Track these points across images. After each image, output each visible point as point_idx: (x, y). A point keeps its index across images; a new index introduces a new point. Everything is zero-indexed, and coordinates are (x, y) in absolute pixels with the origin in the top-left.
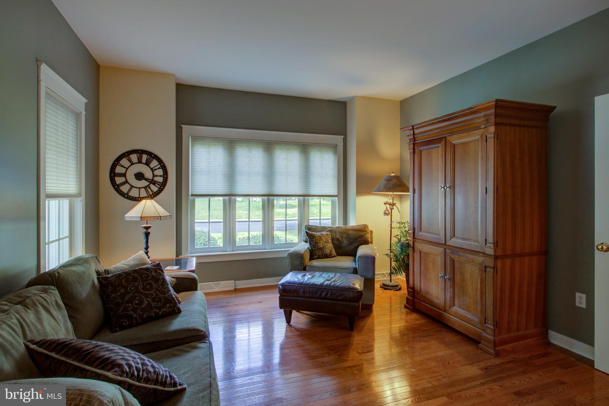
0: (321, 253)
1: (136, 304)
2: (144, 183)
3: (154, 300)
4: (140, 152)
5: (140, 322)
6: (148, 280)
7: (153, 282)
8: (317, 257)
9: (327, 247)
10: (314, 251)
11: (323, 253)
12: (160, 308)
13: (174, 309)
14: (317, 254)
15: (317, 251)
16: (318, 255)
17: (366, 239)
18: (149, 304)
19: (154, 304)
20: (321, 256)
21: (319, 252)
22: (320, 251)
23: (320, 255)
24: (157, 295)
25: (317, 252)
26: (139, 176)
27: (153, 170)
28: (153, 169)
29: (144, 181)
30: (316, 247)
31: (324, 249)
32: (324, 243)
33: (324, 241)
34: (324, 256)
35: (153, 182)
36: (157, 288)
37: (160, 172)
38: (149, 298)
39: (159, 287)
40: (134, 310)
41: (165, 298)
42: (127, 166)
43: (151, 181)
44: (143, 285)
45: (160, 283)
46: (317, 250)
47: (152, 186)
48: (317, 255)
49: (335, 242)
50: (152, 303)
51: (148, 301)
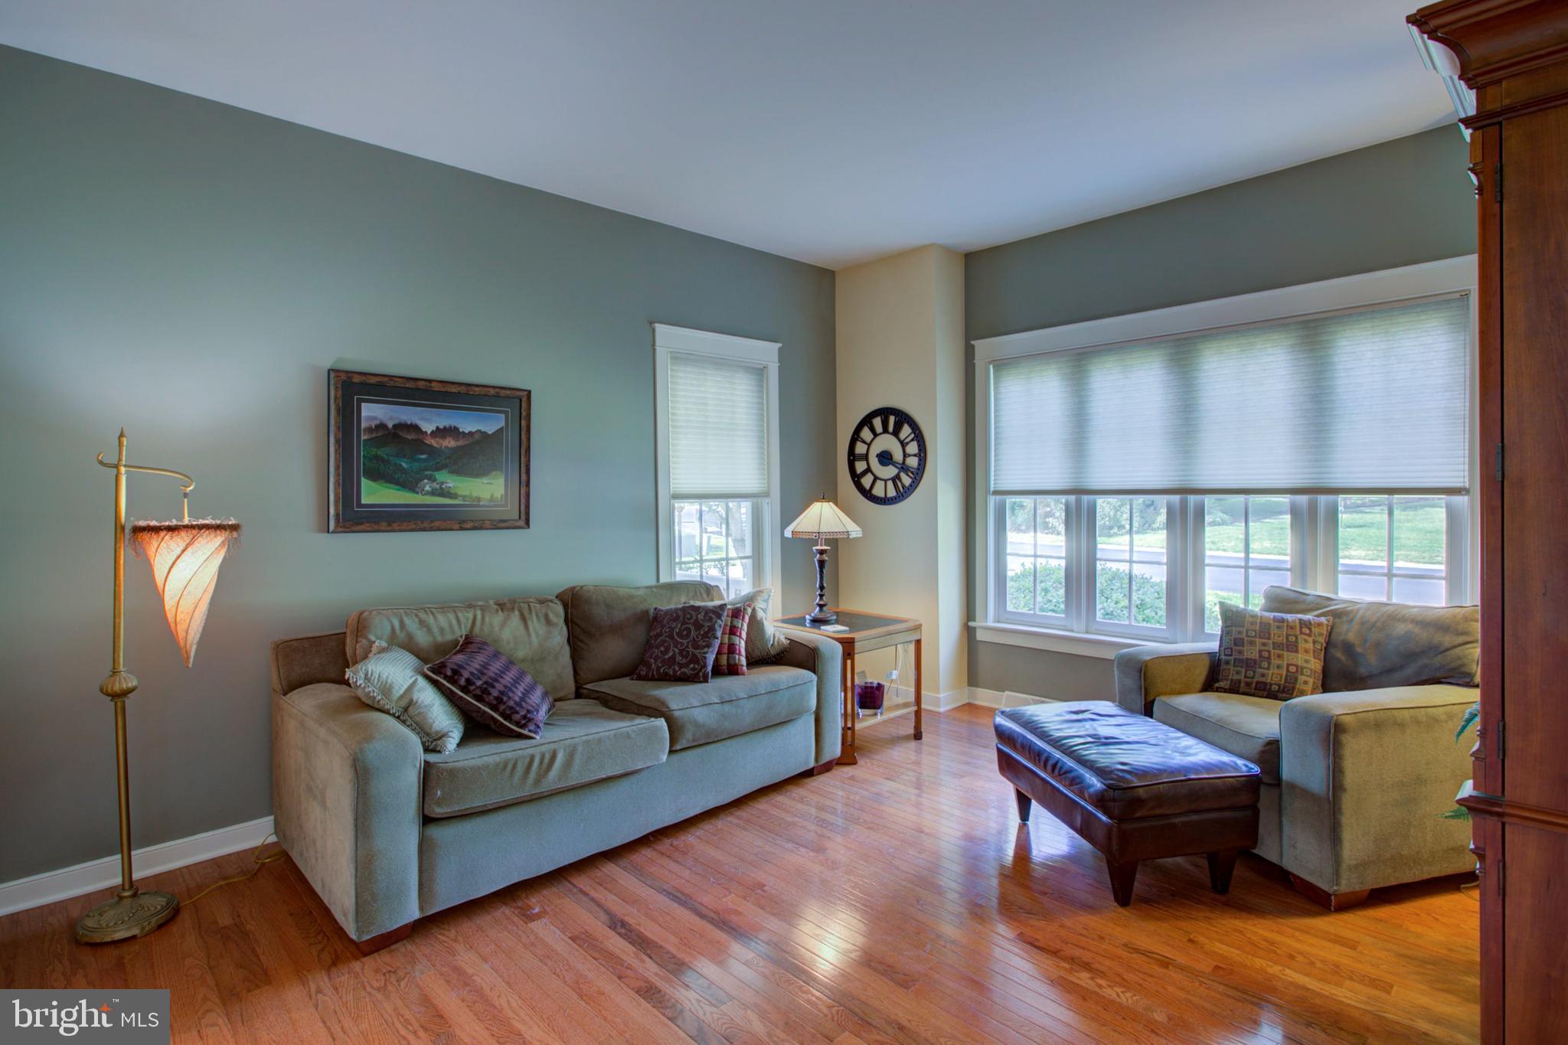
0: (1245, 677)
1: (661, 652)
2: (890, 471)
3: (681, 652)
4: (884, 413)
5: (656, 677)
6: (688, 624)
7: (692, 628)
8: (1227, 687)
9: (1275, 662)
10: (1223, 666)
11: (1253, 677)
12: (681, 666)
13: (698, 674)
14: (1230, 677)
15: (1232, 668)
16: (1232, 680)
17: (1459, 662)
18: (673, 657)
19: (678, 658)
20: (1242, 685)
21: (1238, 673)
22: (1244, 670)
23: (1240, 681)
24: (687, 646)
25: (1229, 670)
26: (885, 458)
27: (903, 445)
28: (906, 441)
29: (891, 467)
30: (1231, 655)
31: (1260, 668)
32: (1270, 647)
33: (1273, 643)
34: (1256, 689)
35: (904, 468)
36: (694, 639)
37: (913, 448)
38: (677, 648)
39: (697, 637)
40: (656, 659)
41: (694, 655)
42: (868, 441)
43: (899, 466)
44: (680, 629)
45: (702, 632)
46: (1232, 662)
47: (903, 476)
48: (1227, 680)
49: (1339, 654)
50: (677, 656)
51: (674, 652)
